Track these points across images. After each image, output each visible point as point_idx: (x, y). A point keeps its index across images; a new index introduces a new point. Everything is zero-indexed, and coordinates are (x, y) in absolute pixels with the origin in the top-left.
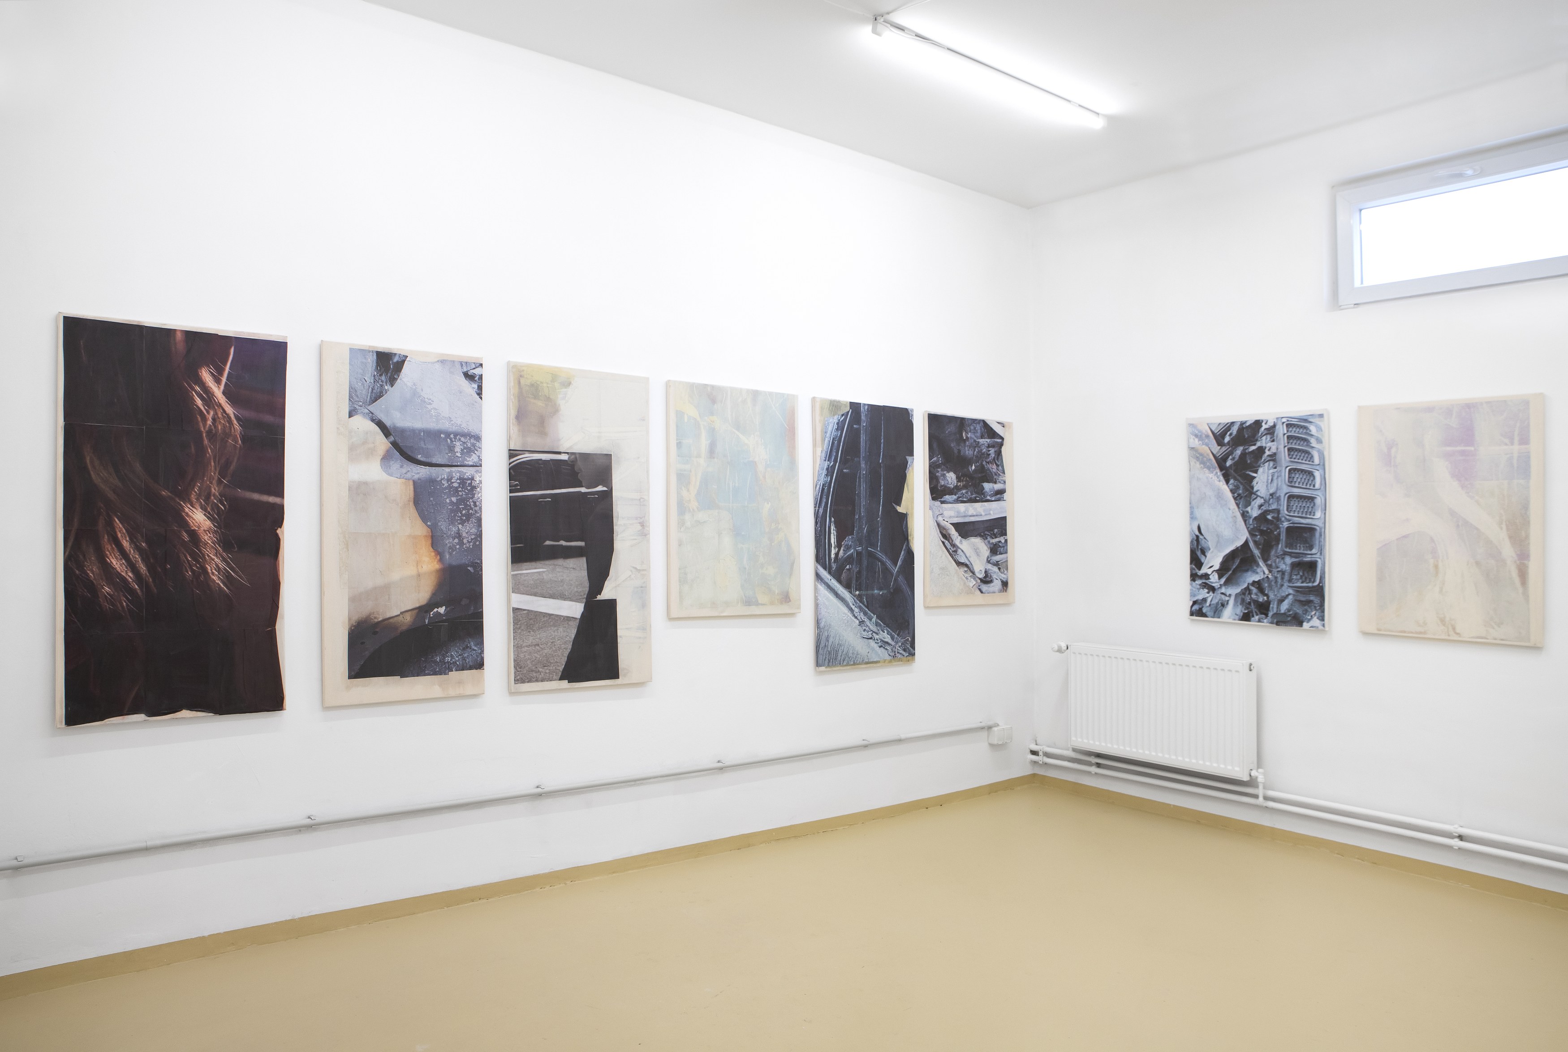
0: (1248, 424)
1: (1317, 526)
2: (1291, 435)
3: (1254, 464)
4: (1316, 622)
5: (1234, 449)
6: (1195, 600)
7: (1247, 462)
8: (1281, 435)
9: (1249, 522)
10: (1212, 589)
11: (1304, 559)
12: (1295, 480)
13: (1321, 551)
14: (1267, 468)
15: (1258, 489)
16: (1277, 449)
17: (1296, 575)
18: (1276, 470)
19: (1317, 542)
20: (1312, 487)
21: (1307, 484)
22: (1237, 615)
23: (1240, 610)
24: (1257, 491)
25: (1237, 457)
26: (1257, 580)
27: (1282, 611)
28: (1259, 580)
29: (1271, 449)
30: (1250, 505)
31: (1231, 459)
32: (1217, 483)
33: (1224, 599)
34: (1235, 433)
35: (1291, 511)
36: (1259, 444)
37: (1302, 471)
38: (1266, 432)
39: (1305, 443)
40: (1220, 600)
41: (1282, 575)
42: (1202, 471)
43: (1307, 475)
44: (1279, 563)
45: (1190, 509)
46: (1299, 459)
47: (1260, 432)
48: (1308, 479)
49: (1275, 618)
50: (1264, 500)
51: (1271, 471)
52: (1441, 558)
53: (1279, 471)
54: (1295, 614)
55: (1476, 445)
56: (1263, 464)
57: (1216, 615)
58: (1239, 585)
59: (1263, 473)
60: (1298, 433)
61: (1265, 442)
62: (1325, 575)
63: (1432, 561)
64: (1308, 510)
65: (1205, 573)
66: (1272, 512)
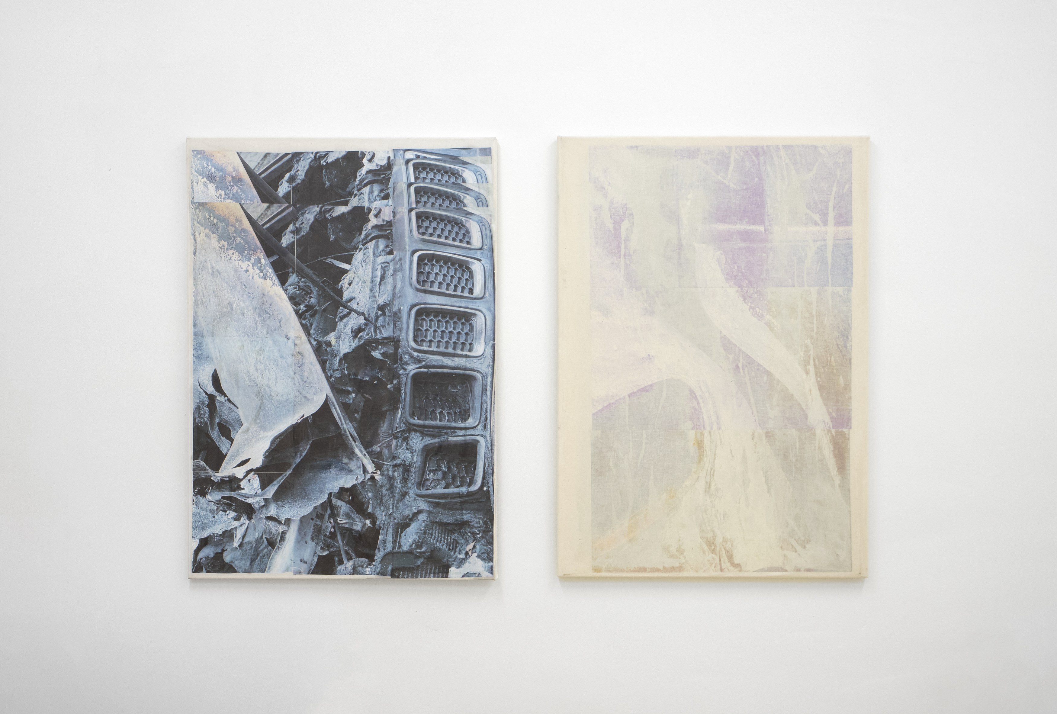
0: (330, 160)
1: (478, 371)
2: (425, 187)
3: (344, 244)
4: (475, 564)
5: (299, 210)
6: (205, 536)
7: (328, 237)
8: (402, 186)
9: (331, 364)
10: (247, 511)
11: (450, 439)
12: (432, 278)
13: (486, 421)
14: (372, 254)
15: (354, 295)
16: (394, 213)
17: (434, 472)
18: (391, 257)
19: (477, 405)
20: (466, 293)
21: (456, 286)
22: (305, 562)
23: (311, 551)
24: (350, 300)
25: (306, 228)
26: (348, 486)
27: (405, 548)
28: (354, 486)
29: (381, 214)
30: (334, 329)
31: (292, 232)
32: (259, 281)
33: (273, 530)
34: (301, 175)
35: (423, 340)
36: (354, 202)
37: (447, 260)
38: (370, 177)
39: (454, 205)
40: (265, 532)
41: (403, 473)
42: (223, 256)
43: (456, 269)
44: (396, 449)
45: (194, 339)
46: (439, 236)
47: (358, 178)
48: (459, 278)
49: (389, 564)
50: (365, 319)
51: (381, 259)
52: (708, 428)
53: (397, 259)
54: (432, 551)
55: (767, 223)
56: (363, 245)
57: (255, 566)
58: (309, 499)
59: (363, 264)
60: (438, 184)
61: (369, 199)
62: (493, 470)
63: (691, 435)
64: (458, 339)
65: (229, 477)
66: (383, 344)
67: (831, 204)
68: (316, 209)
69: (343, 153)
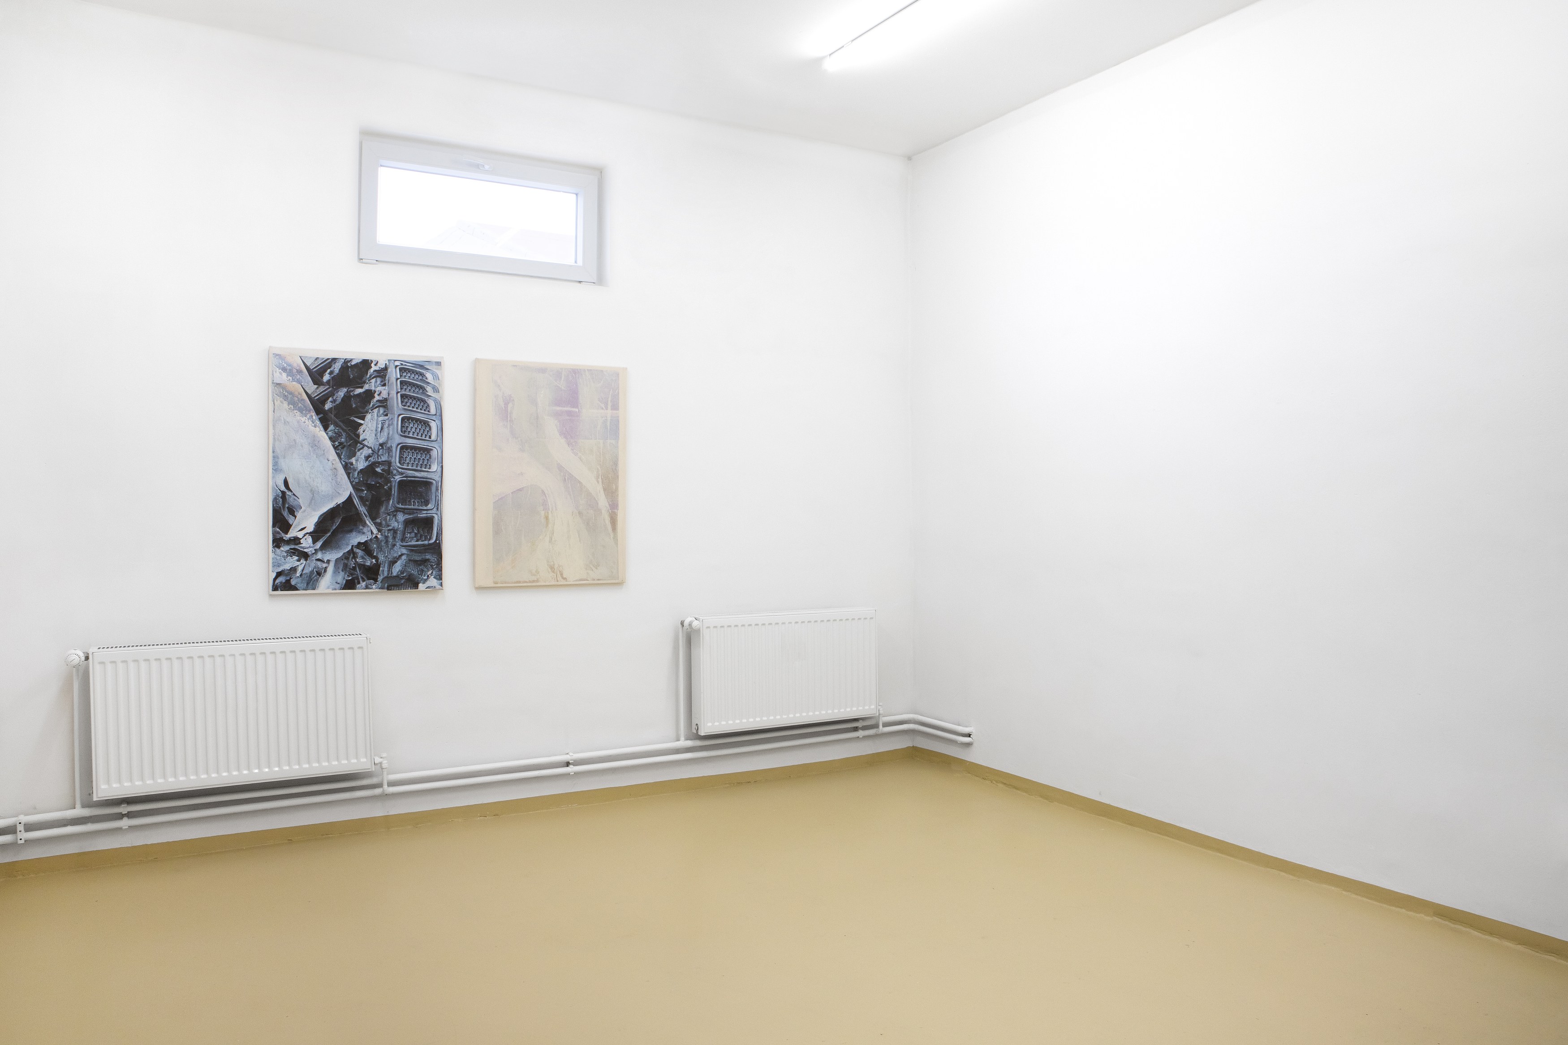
0: (353, 363)
1: (434, 480)
2: (405, 381)
3: (361, 410)
4: (433, 582)
5: (335, 390)
6: (280, 570)
7: (352, 405)
8: (393, 379)
9: (353, 475)
10: (305, 556)
11: (419, 515)
12: (409, 429)
13: (438, 506)
14: (376, 415)
15: (366, 437)
16: (389, 394)
17: (410, 533)
18: (387, 417)
19: (433, 497)
20: (427, 438)
21: (422, 434)
22: (339, 584)
23: (342, 577)
24: (364, 440)
25: (339, 400)
26: (363, 541)
27: (395, 574)
28: (366, 541)
29: (381, 394)
30: (354, 456)
31: (331, 402)
32: (312, 428)
33: (320, 566)
34: (337, 371)
35: (404, 463)
36: (366, 387)
37: (417, 420)
38: (375, 374)
39: (421, 391)
40: (315, 567)
41: (393, 534)
42: (291, 413)
43: (422, 425)
44: (389, 521)
45: (273, 460)
46: (413, 407)
47: (369, 374)
48: (424, 430)
49: (386, 583)
50: (372, 450)
51: (381, 418)
52: (551, 510)
53: (390, 418)
54: (409, 575)
55: (579, 408)
56: (371, 410)
57: (310, 586)
58: (340, 549)
59: (371, 421)
60: (412, 380)
61: (375, 386)
62: (442, 532)
63: (543, 513)
64: (423, 462)
65: (294, 537)
66: (382, 464)
67: (610, 399)
68: (345, 390)
69: (361, 360)
